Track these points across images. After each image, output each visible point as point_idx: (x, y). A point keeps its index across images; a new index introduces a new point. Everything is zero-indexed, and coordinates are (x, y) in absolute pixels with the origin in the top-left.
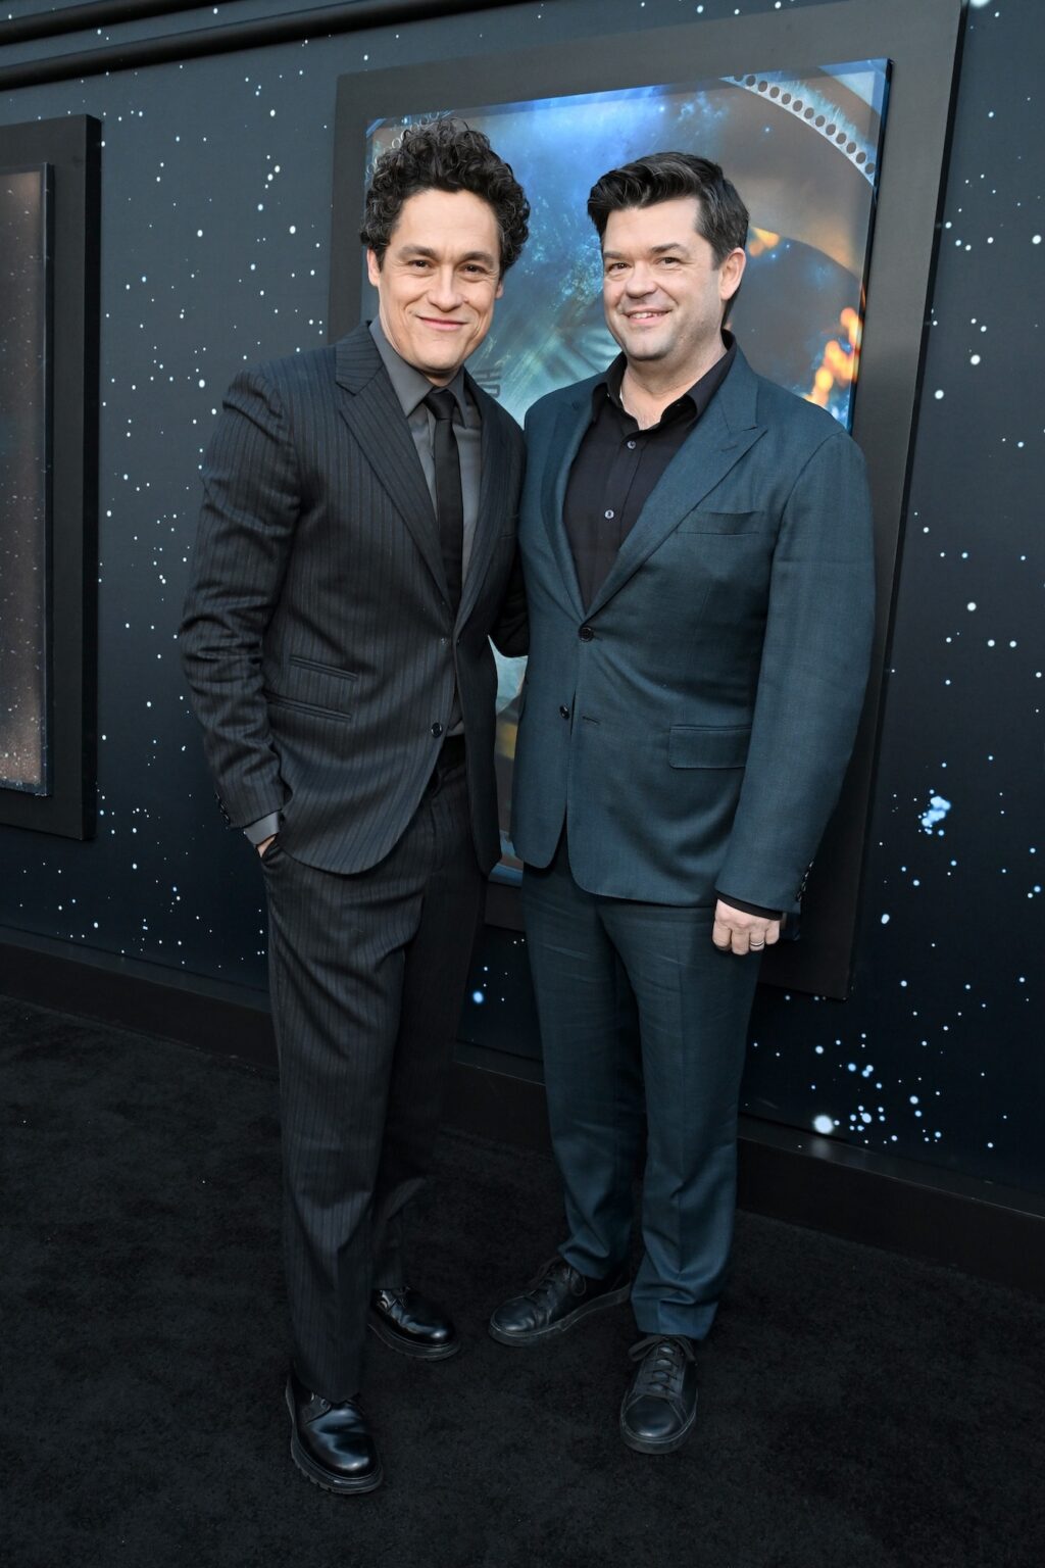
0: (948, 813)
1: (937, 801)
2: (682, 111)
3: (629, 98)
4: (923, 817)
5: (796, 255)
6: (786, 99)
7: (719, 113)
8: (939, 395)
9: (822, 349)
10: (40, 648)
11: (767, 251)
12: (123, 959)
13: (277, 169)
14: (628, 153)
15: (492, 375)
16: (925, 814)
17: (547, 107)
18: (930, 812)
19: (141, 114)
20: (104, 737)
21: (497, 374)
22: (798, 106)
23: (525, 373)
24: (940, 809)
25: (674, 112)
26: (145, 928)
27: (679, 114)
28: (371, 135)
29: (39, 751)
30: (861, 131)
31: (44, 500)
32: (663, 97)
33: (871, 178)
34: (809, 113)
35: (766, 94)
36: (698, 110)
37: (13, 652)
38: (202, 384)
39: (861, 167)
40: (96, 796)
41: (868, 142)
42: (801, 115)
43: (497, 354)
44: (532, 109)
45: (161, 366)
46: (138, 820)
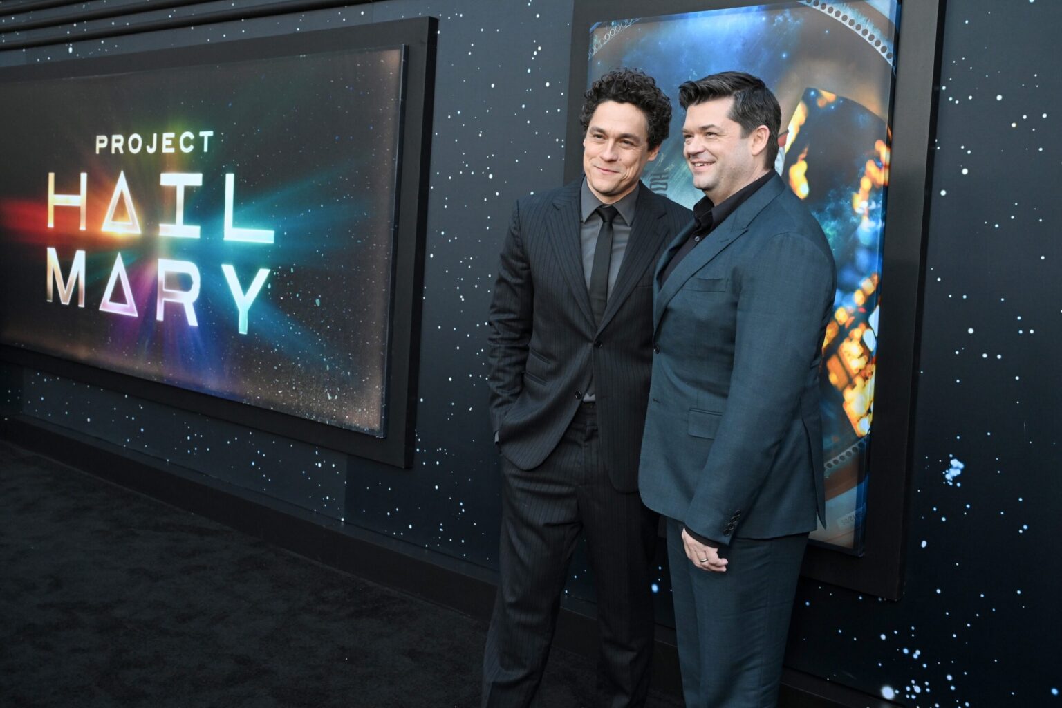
0: (962, 471)
1: (955, 462)
2: (776, 20)
3: (744, 12)
4: (946, 473)
5: (846, 107)
6: (838, 14)
7: (798, 22)
8: (943, 193)
9: (864, 165)
10: (384, 340)
11: (829, 104)
12: (426, 551)
13: (539, 48)
14: (744, 45)
15: (663, 176)
16: (947, 471)
17: (696, 16)
18: (951, 470)
19: (461, 15)
20: (422, 400)
21: (666, 176)
22: (845, 18)
23: (682, 176)
24: (957, 468)
25: (771, 21)
26: (441, 530)
27: (774, 22)
28: (593, 31)
29: (380, 410)
30: (883, 33)
31: (392, 247)
32: (764, 12)
33: (890, 62)
34: (852, 23)
35: (826, 11)
36: (785, 20)
37: (368, 343)
38: (491, 176)
39: (884, 55)
40: (416, 439)
41: (888, 40)
42: (846, 23)
43: (665, 164)
44: (687, 18)
45: (467, 165)
46: (440, 456)
